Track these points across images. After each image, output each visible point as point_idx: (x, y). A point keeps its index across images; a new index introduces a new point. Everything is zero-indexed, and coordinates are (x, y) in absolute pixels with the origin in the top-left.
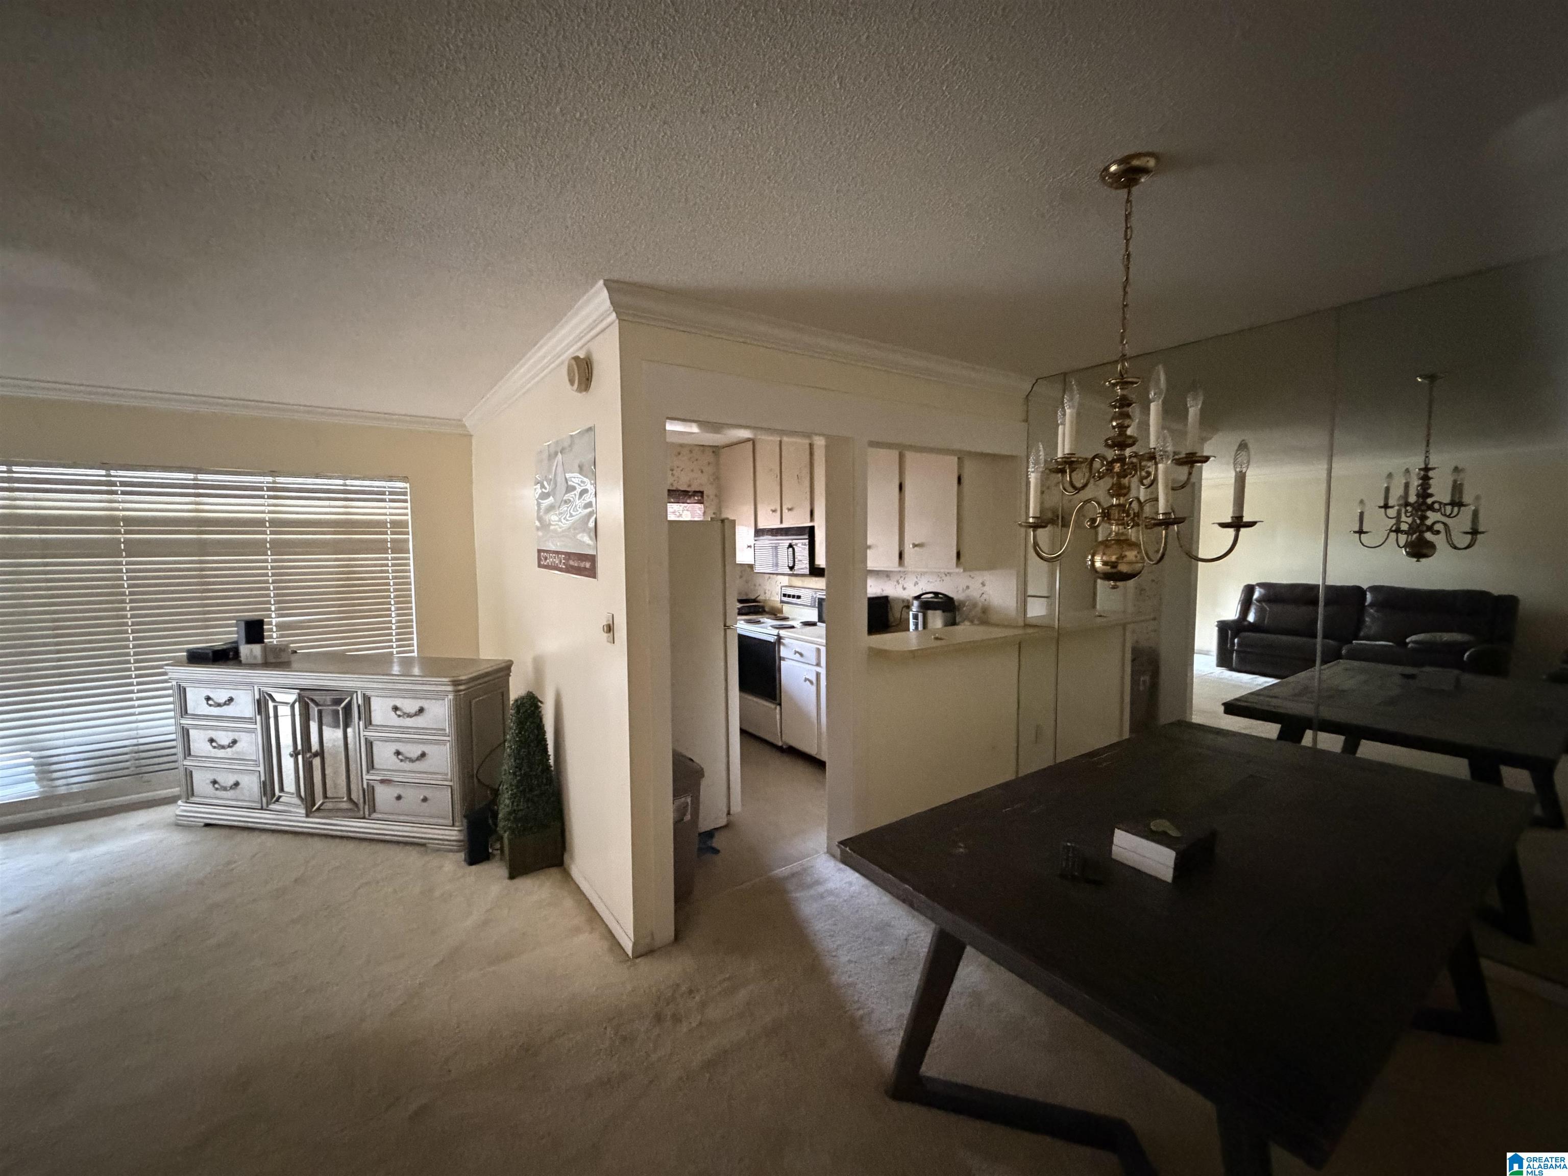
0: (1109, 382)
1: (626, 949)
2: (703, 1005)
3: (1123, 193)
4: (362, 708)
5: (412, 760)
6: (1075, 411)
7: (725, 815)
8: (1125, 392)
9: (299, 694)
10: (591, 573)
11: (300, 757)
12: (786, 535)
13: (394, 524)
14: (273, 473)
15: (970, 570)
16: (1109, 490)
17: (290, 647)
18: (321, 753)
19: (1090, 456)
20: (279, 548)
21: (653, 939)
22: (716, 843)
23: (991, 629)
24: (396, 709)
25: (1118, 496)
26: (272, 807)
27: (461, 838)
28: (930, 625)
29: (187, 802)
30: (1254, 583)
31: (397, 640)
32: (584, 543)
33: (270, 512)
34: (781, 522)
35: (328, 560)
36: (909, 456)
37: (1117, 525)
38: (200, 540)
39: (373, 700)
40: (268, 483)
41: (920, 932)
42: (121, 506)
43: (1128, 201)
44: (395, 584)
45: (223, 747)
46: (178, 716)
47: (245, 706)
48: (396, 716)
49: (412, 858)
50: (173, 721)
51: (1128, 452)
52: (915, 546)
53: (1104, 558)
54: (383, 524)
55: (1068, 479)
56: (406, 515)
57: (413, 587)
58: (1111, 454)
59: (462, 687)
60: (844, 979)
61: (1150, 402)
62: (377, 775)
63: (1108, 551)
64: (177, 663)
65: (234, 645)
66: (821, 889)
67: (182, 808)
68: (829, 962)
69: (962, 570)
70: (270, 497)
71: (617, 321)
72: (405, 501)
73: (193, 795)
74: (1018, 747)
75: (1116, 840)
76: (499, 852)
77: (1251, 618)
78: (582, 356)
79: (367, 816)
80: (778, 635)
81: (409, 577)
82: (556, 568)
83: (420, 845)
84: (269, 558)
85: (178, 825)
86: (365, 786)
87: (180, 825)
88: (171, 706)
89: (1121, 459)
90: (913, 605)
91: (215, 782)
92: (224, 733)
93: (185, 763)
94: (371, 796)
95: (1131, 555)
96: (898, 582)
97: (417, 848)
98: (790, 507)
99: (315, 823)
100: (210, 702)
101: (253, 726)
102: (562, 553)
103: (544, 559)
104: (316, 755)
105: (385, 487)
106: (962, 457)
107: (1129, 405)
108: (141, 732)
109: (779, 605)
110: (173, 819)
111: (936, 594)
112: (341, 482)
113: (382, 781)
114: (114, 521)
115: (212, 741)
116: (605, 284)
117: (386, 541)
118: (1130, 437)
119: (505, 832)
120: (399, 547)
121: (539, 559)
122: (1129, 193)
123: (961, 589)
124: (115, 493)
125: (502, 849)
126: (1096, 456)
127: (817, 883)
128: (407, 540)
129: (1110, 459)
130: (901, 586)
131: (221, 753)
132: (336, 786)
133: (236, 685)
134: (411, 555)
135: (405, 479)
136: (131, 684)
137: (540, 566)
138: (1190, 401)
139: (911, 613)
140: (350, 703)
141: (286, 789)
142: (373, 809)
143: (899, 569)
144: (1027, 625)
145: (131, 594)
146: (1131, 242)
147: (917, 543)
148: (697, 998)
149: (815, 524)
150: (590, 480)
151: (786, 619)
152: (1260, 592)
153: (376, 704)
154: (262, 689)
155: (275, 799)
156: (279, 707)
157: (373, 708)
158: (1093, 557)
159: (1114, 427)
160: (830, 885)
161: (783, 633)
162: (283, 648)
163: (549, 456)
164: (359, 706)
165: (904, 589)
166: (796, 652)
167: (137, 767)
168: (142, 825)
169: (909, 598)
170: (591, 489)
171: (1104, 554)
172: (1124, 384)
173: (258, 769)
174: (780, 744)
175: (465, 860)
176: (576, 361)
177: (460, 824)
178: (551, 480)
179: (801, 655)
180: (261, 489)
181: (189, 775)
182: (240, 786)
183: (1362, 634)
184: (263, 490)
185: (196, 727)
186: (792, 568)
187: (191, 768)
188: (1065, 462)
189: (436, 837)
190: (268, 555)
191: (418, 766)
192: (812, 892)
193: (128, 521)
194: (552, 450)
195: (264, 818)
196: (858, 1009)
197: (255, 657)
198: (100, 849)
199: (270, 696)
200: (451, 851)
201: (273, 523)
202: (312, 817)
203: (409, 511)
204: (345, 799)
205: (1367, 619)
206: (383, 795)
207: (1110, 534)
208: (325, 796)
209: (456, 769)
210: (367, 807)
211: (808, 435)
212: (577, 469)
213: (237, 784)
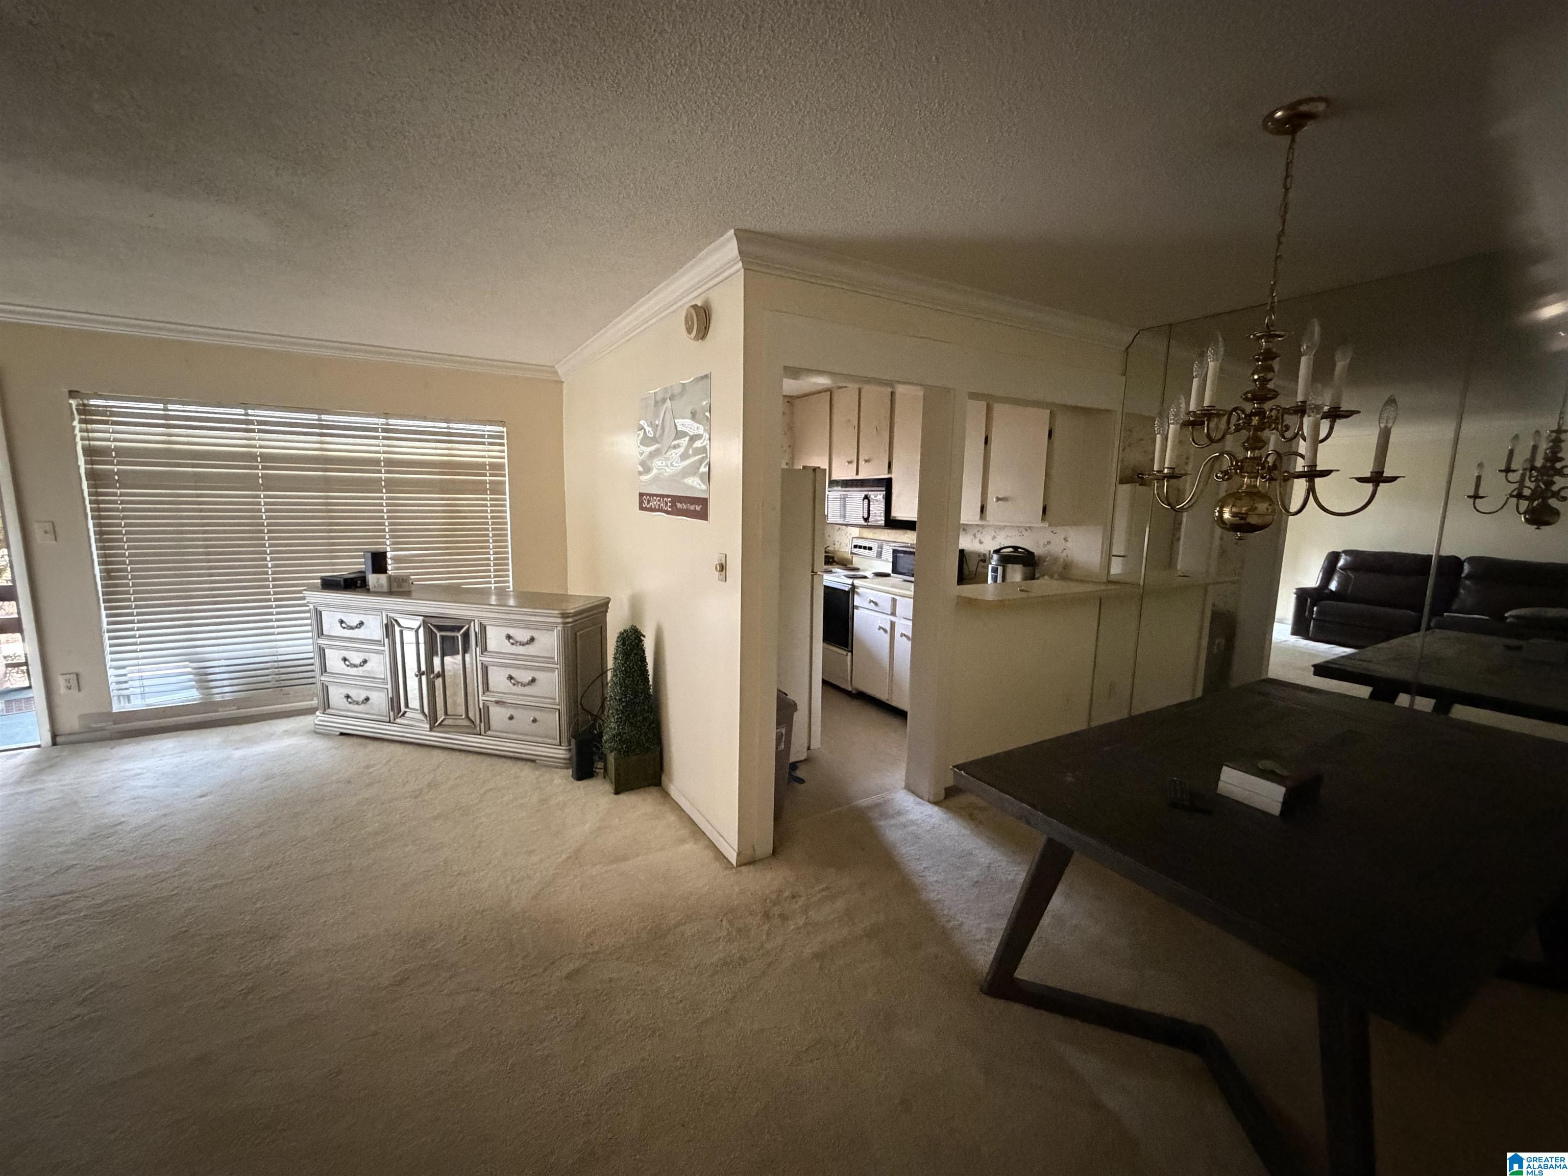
0: (1254, 335)
1: (729, 859)
2: (805, 909)
3: (1285, 140)
4: (479, 636)
5: (523, 685)
6: (1218, 364)
7: (806, 749)
8: (1271, 345)
9: (424, 621)
10: (703, 515)
11: (424, 678)
12: (862, 486)
13: (493, 466)
14: (387, 415)
15: (1056, 525)
16: (1245, 443)
17: (410, 579)
18: (442, 675)
19: (1230, 408)
20: (392, 486)
21: (754, 850)
22: (800, 773)
23: (1072, 584)
24: (509, 637)
25: (1253, 449)
26: (398, 721)
27: (567, 756)
28: (1009, 579)
29: (324, 713)
30: (1340, 550)
31: (495, 577)
32: (694, 486)
33: (384, 452)
34: (857, 474)
35: (434, 499)
36: (998, 408)
37: (1249, 477)
38: (325, 477)
39: (488, 628)
40: (382, 424)
41: (1001, 861)
42: (258, 443)
43: (1291, 148)
44: (493, 523)
45: (355, 666)
46: (316, 636)
47: (374, 629)
48: (510, 644)
49: (526, 773)
50: (311, 641)
51: (1267, 406)
52: (998, 499)
53: (1234, 510)
54: (482, 466)
55: (1206, 431)
56: (503, 458)
57: (509, 527)
58: (1249, 407)
59: (570, 620)
60: (932, 895)
61: (1301, 355)
62: (493, 696)
63: (1239, 503)
64: (311, 588)
65: (360, 575)
66: (902, 819)
67: (319, 718)
68: (917, 881)
69: (1047, 526)
70: (384, 438)
71: (743, 270)
72: (502, 444)
73: (329, 707)
74: (1091, 700)
75: (1222, 777)
76: (602, 771)
77: (1333, 586)
78: (700, 304)
79: (483, 733)
80: (853, 585)
81: (505, 518)
82: (660, 510)
83: (530, 761)
84: (385, 496)
85: (316, 733)
86: (481, 706)
87: (319, 732)
88: (309, 628)
89: (1260, 413)
90: (992, 558)
91: (348, 697)
92: (355, 653)
93: (322, 679)
94: (486, 715)
95: (1262, 507)
96: (975, 535)
97: (529, 763)
98: (867, 459)
99: (436, 737)
100: (344, 625)
101: (382, 648)
102: (668, 496)
103: (646, 502)
104: (438, 676)
105: (484, 431)
106: (1055, 409)
107: (1273, 359)
108: (281, 651)
109: (849, 556)
110: (312, 727)
111: (1016, 548)
112: (445, 425)
113: (497, 702)
114: (252, 457)
115: (345, 660)
116: (735, 234)
117: (485, 482)
118: (1270, 390)
119: (611, 752)
120: (497, 488)
121: (641, 503)
122: (1293, 140)
123: (1041, 543)
124: (253, 431)
125: (605, 769)
126: (1235, 409)
127: (899, 813)
128: (503, 483)
129: (1248, 412)
130: (977, 540)
131: (353, 671)
132: (455, 703)
133: (366, 610)
134: (507, 497)
135: (502, 423)
136: (270, 607)
137: (641, 508)
138: (1338, 355)
139: (990, 567)
140: (468, 629)
141: (410, 705)
142: (488, 727)
143: (979, 523)
144: (1109, 582)
145: (269, 525)
146: (1290, 191)
147: (1000, 497)
148: (800, 903)
149: (893, 476)
150: (704, 426)
151: (857, 569)
152: (1346, 560)
153: (491, 632)
154: (390, 615)
155: (400, 714)
156: (405, 632)
157: (488, 637)
158: (1221, 508)
159: (1255, 381)
160: (911, 817)
161: (857, 582)
162: (405, 578)
163: (656, 402)
164: (476, 633)
165: (981, 543)
166: (871, 601)
167: (277, 681)
168: (286, 731)
169: (985, 552)
170: (706, 436)
171: (1233, 506)
172: (1270, 337)
173: (386, 686)
174: (850, 689)
175: (572, 776)
176: (695, 309)
177: (566, 744)
178: (657, 426)
179: (876, 604)
180: (376, 430)
181: (325, 689)
182: (370, 701)
183: (1454, 607)
184: (378, 432)
185: (331, 647)
186: (866, 520)
187: (327, 684)
188: (1205, 415)
189: (545, 754)
190: (383, 493)
191: (528, 690)
192: (893, 822)
193: (265, 458)
194: (659, 398)
195: (391, 730)
196: (949, 921)
197: (382, 587)
198: (257, 750)
199: (396, 621)
200: (557, 767)
201: (390, 463)
202: (434, 731)
203: (506, 454)
204: (464, 716)
205: (1462, 591)
206: (498, 715)
207: (1242, 486)
208: (446, 713)
209: (564, 695)
210: (482, 725)
211: (890, 384)
212: (690, 415)
213: (367, 699)
